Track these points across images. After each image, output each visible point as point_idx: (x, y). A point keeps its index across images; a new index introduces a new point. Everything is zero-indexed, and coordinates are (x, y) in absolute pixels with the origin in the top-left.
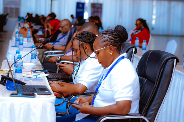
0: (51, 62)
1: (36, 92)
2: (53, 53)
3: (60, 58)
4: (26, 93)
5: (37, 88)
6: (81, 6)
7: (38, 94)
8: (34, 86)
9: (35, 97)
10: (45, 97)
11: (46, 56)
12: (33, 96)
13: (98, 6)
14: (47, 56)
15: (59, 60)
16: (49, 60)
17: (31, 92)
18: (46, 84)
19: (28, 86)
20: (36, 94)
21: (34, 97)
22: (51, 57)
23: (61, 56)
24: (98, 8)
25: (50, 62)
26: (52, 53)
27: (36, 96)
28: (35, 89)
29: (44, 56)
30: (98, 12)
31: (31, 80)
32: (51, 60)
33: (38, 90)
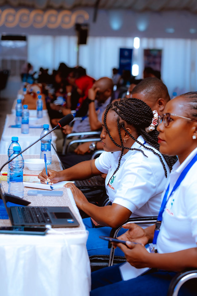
0: (78, 153)
1: (50, 222)
2: (83, 136)
3: (94, 145)
4: (30, 224)
5: (51, 213)
6: (126, 53)
7: (53, 227)
8: (45, 208)
9: (47, 234)
10: (66, 234)
11: (69, 143)
12: (42, 231)
13: (155, 53)
14: (72, 142)
15: (93, 149)
16: (76, 150)
17: (39, 222)
18: (69, 202)
19: (33, 208)
20: (48, 226)
21: (44, 235)
22: (78, 143)
23: (96, 143)
24: (155, 57)
25: (76, 153)
26: (80, 137)
27: (49, 232)
28: (46, 215)
29: (67, 141)
30: (155, 63)
31: (40, 195)
32: (79, 150)
33: (53, 217)
